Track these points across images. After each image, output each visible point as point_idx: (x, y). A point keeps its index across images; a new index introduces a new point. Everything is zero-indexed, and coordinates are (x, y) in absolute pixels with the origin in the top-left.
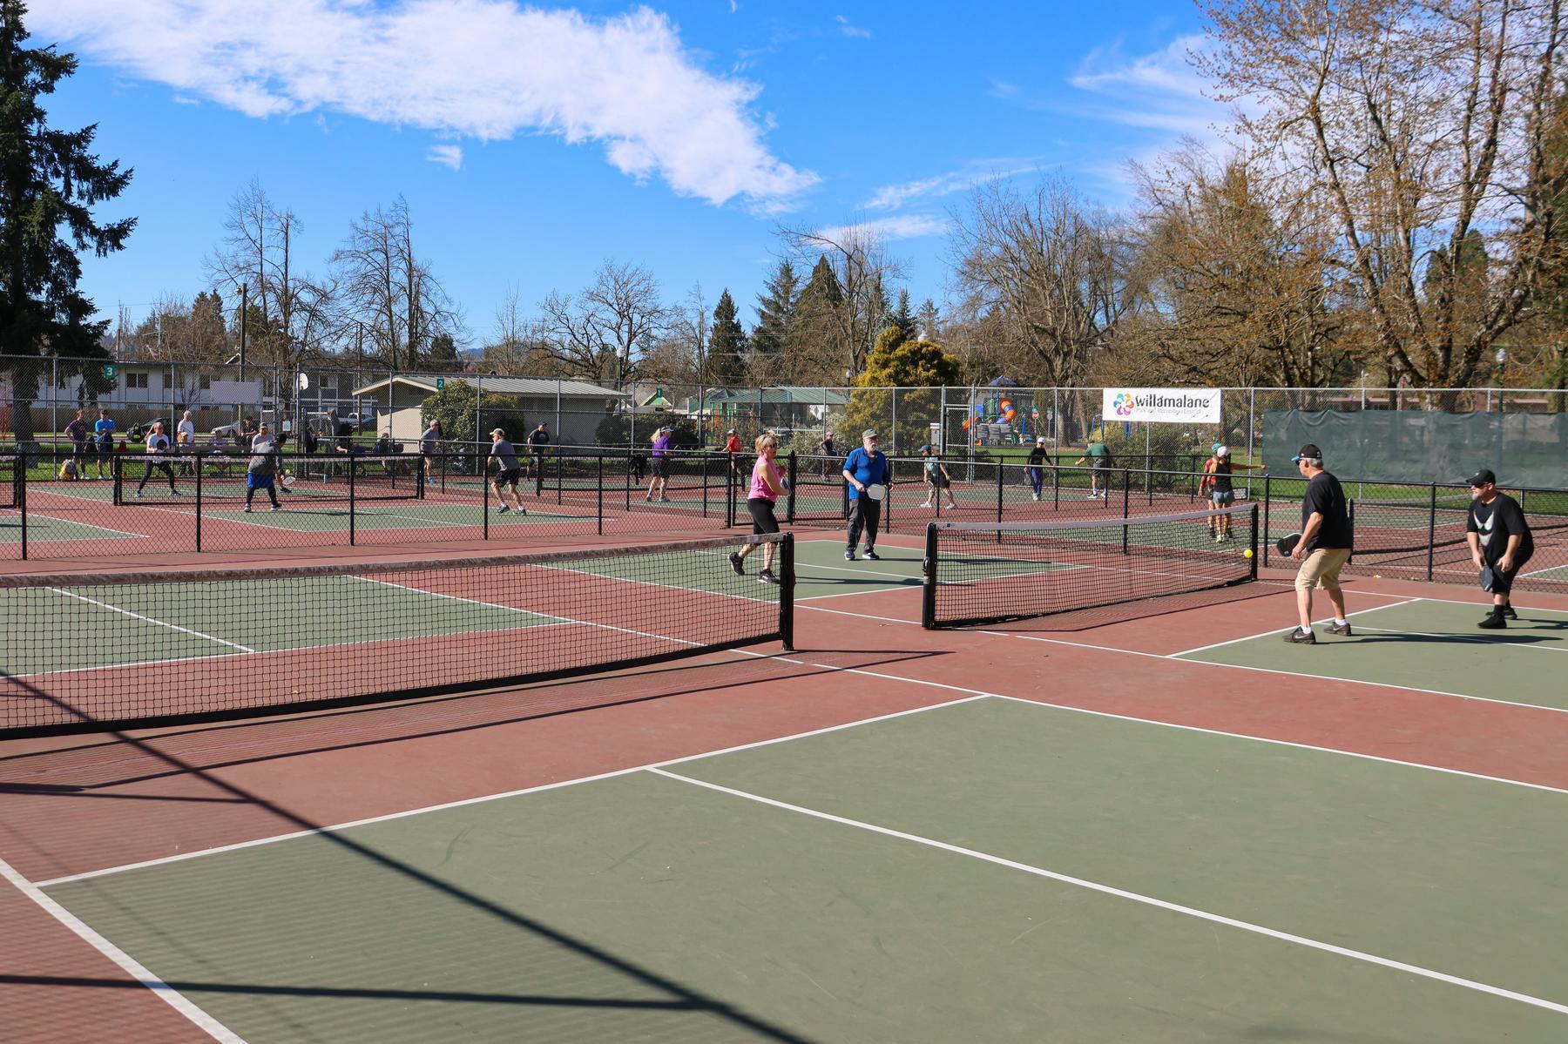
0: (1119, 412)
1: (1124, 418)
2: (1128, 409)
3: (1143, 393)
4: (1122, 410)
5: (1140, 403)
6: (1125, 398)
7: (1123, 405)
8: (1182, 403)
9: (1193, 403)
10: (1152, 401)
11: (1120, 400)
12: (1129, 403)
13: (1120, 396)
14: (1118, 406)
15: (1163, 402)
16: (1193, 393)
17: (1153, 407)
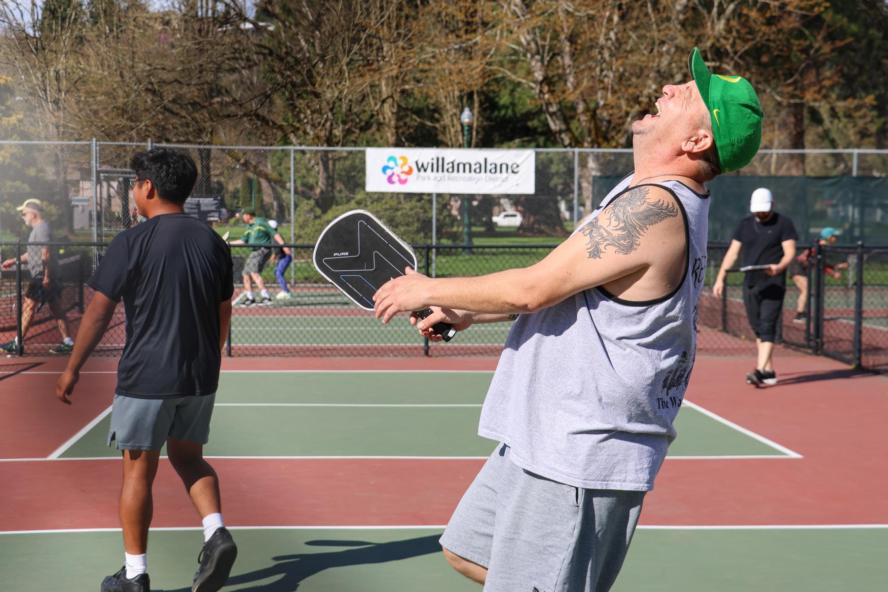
0: (390, 180)
1: (397, 188)
2: (403, 177)
3: (427, 155)
4: (395, 179)
5: (421, 168)
6: (400, 162)
7: (397, 170)
8: (483, 167)
9: (498, 168)
10: (439, 166)
11: (391, 164)
12: (406, 169)
13: (392, 158)
14: (389, 172)
15: (455, 167)
16: (496, 155)
17: (440, 174)
